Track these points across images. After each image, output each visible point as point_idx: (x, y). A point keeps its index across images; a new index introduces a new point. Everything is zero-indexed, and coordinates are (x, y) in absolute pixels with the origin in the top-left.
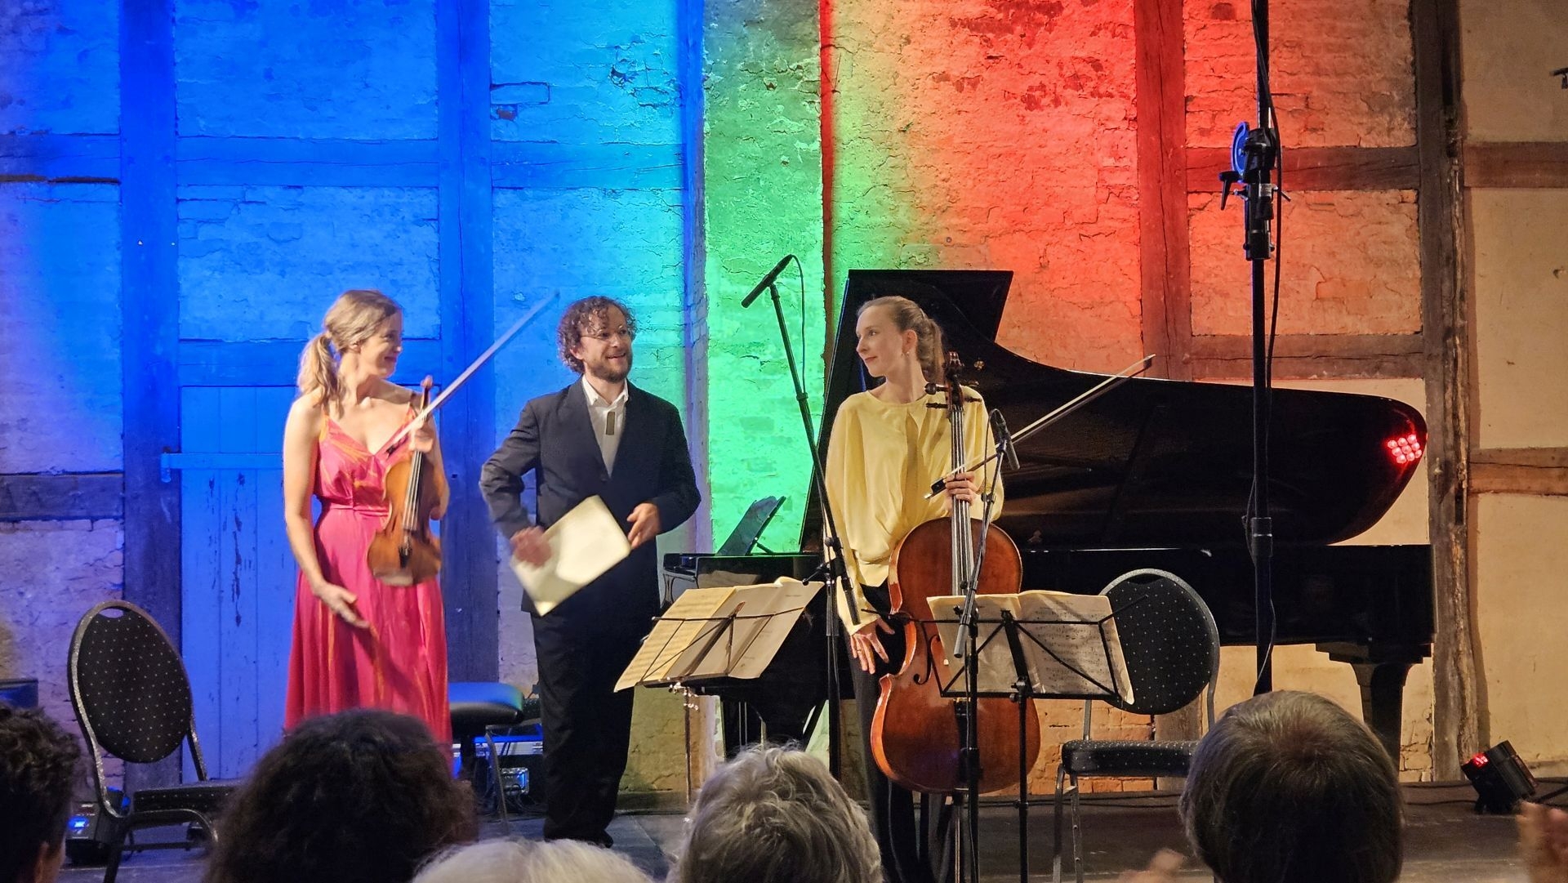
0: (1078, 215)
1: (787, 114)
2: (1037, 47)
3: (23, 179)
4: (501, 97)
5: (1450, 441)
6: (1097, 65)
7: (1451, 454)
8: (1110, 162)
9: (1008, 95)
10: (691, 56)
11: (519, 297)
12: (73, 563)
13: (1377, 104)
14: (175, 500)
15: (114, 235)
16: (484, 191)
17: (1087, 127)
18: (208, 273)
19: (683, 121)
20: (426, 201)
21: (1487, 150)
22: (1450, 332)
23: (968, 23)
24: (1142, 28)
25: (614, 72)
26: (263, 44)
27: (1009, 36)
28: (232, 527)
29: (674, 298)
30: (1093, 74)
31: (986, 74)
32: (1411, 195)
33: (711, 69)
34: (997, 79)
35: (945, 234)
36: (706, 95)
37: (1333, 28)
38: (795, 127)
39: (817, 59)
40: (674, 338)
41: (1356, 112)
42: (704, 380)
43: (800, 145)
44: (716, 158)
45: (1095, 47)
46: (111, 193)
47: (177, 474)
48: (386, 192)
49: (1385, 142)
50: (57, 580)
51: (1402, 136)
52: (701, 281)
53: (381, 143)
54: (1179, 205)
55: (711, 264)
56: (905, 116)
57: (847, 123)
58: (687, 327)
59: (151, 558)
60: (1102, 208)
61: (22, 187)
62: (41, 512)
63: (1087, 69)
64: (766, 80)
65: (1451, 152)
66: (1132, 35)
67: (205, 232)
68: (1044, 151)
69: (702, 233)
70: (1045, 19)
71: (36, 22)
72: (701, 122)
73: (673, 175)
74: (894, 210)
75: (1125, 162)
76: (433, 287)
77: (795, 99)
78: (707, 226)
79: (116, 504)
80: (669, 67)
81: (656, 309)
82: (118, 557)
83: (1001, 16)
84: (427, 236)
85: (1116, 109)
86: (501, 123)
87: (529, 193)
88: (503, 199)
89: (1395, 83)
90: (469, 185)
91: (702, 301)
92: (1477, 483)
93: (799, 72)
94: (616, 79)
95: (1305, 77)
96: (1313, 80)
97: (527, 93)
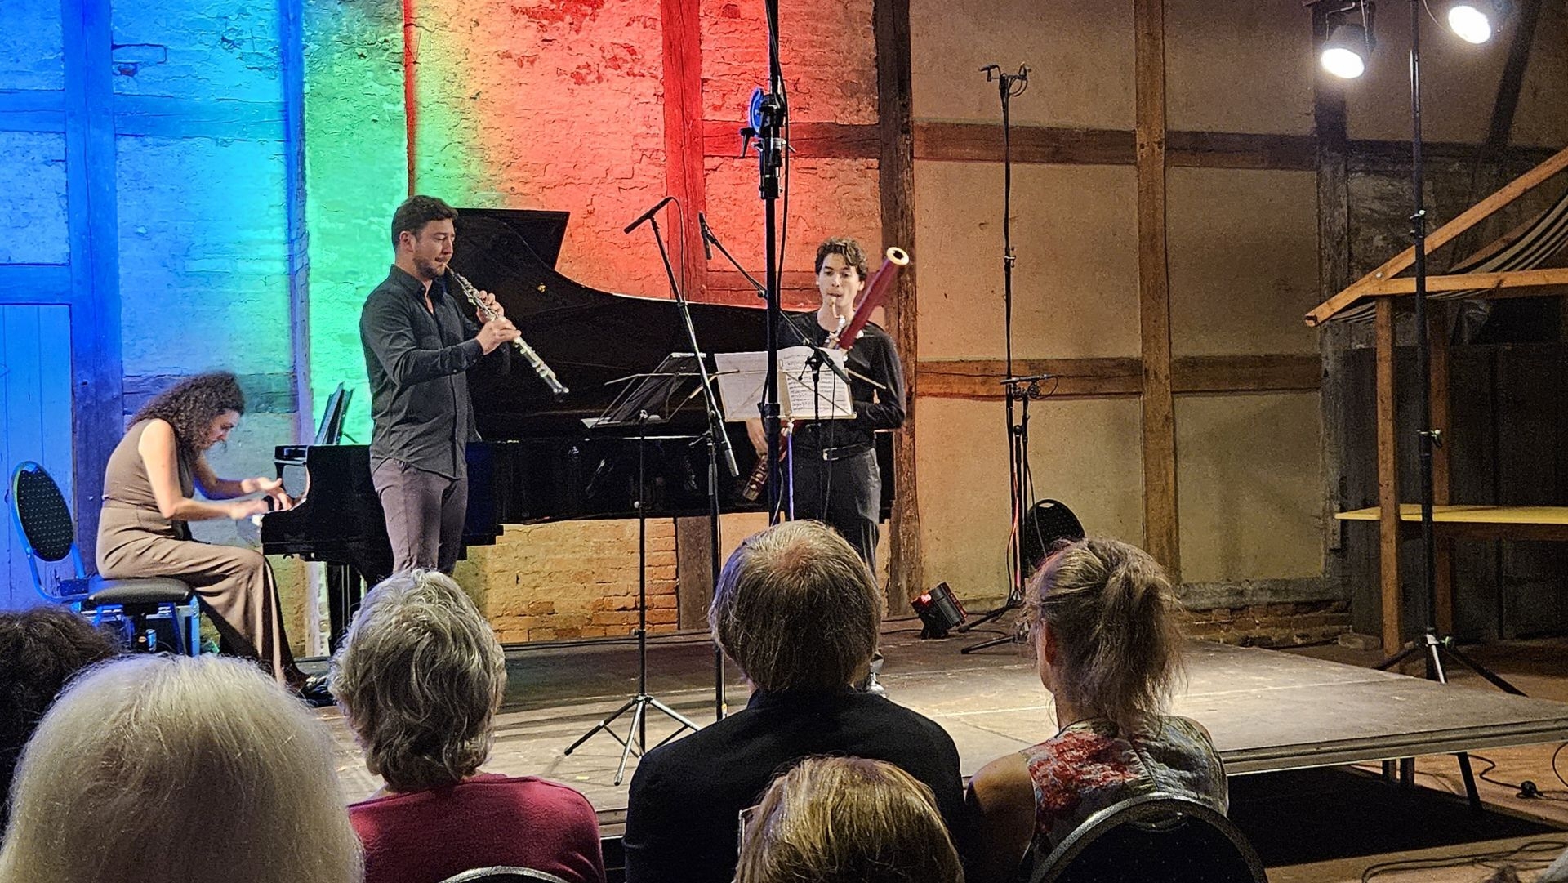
0: (617, 173)
1: (376, 80)
2: (582, 34)
4: (124, 57)
6: (632, 52)
8: (644, 130)
9: (559, 72)
10: (292, 27)
11: (141, 230)
13: (849, 90)
16: (107, 138)
17: (625, 100)
19: (286, 85)
20: (55, 145)
21: (932, 128)
23: (526, 12)
24: (668, 21)
25: (224, 39)
27: (560, 24)
29: (279, 233)
30: (629, 57)
31: (542, 54)
32: (875, 162)
33: (309, 39)
34: (551, 59)
35: (509, 185)
36: (306, 61)
37: (815, 29)
38: (384, 91)
39: (402, 35)
40: (280, 267)
41: (831, 96)
42: (306, 302)
43: (387, 106)
44: (315, 115)
45: (631, 36)
48: (17, 135)
49: (855, 120)
51: (865, 115)
52: (303, 219)
53: (11, 92)
54: (698, 166)
55: (311, 204)
56: (474, 86)
57: (426, 91)
58: (291, 258)
60: (636, 166)
63: (623, 54)
64: (358, 51)
65: (906, 129)
66: (659, 26)
68: (589, 120)
69: (304, 179)
70: (589, 10)
72: (302, 84)
73: (278, 128)
74: (467, 164)
75: (655, 130)
76: (63, 219)
77: (382, 67)
78: (308, 172)
80: (272, 37)
81: (264, 242)
83: (554, 6)
84: (57, 174)
85: (648, 88)
86: (123, 78)
87: (149, 140)
88: (125, 144)
89: (863, 74)
90: (94, 132)
91: (304, 236)
92: (921, 388)
93: (386, 45)
94: (225, 44)
95: (795, 68)
96: (799, 69)
97: (147, 54)
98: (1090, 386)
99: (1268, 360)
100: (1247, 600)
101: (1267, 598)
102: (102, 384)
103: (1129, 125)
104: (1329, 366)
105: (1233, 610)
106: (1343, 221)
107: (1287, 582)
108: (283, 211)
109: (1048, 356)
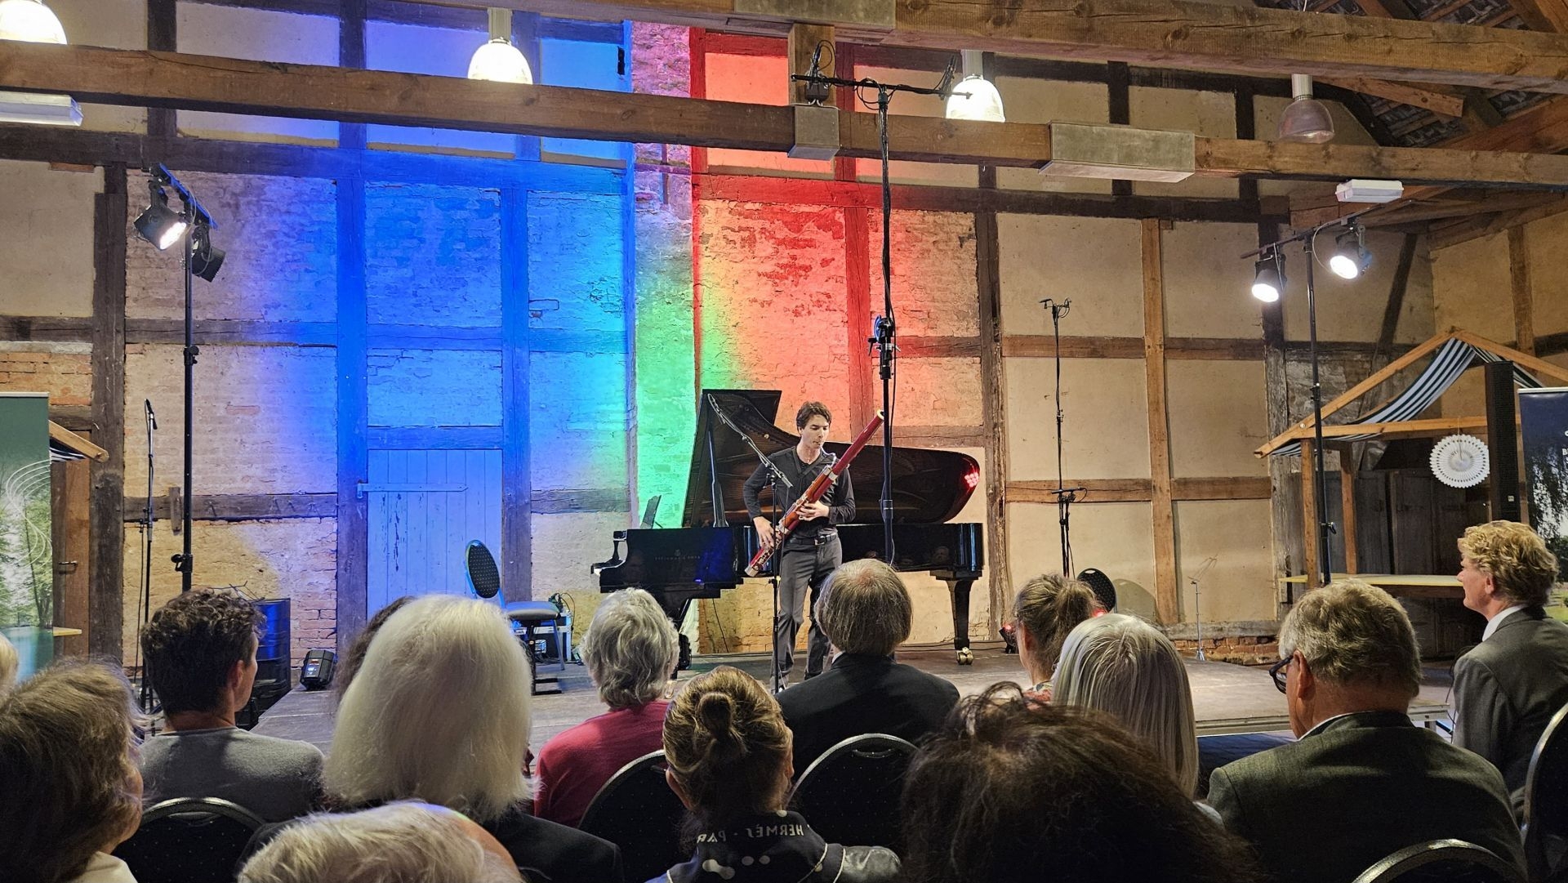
0: (819, 368)
1: (677, 317)
2: (799, 287)
3: (286, 345)
4: (534, 307)
5: (997, 477)
6: (829, 296)
7: (997, 483)
8: (836, 342)
9: (785, 310)
10: (630, 288)
11: (543, 406)
12: (311, 539)
13: (961, 316)
14: (365, 507)
15: (334, 374)
16: (525, 354)
17: (824, 325)
18: (383, 393)
19: (626, 320)
20: (496, 358)
21: (1013, 339)
22: (996, 425)
23: (766, 275)
24: (850, 279)
25: (591, 296)
26: (412, 279)
27: (786, 281)
28: (394, 521)
29: (621, 407)
30: (827, 300)
31: (775, 299)
32: (978, 360)
33: (639, 294)
34: (781, 302)
35: (755, 377)
36: (637, 306)
37: (941, 280)
38: (681, 323)
39: (692, 290)
40: (621, 426)
41: (951, 320)
42: (635, 447)
43: (683, 332)
44: (645, 338)
45: (828, 287)
46: (333, 352)
47: (366, 493)
48: (475, 353)
49: (966, 334)
50: (302, 549)
51: (973, 332)
52: (633, 398)
53: (472, 328)
54: (868, 363)
55: (639, 389)
56: (735, 319)
57: (707, 322)
58: (627, 421)
59: (352, 536)
60: (832, 364)
61: (286, 349)
62: (294, 514)
63: (824, 298)
64: (667, 300)
65: (998, 339)
66: (845, 282)
67: (381, 372)
68: (803, 337)
69: (635, 374)
70: (803, 273)
71: (294, 266)
72: (634, 320)
73: (621, 346)
74: (731, 365)
75: (842, 342)
76: (500, 400)
77: (681, 309)
78: (637, 371)
79: (333, 509)
80: (618, 293)
81: (613, 412)
82: (334, 536)
83: (782, 271)
84: (497, 375)
85: (838, 317)
86: (534, 320)
87: (548, 354)
88: (535, 357)
89: (970, 306)
90: (518, 350)
91: (635, 408)
92: (1009, 498)
93: (683, 297)
94: (592, 299)
95: (928, 303)
96: (931, 304)
97: (548, 305)
98: (1117, 496)
99: (1235, 480)
100: (1223, 634)
101: (1238, 633)
102: (519, 495)
103: (1141, 334)
104: (1276, 484)
105: (1215, 641)
106: (1284, 392)
107: (1252, 623)
108: (624, 394)
109: (1091, 478)
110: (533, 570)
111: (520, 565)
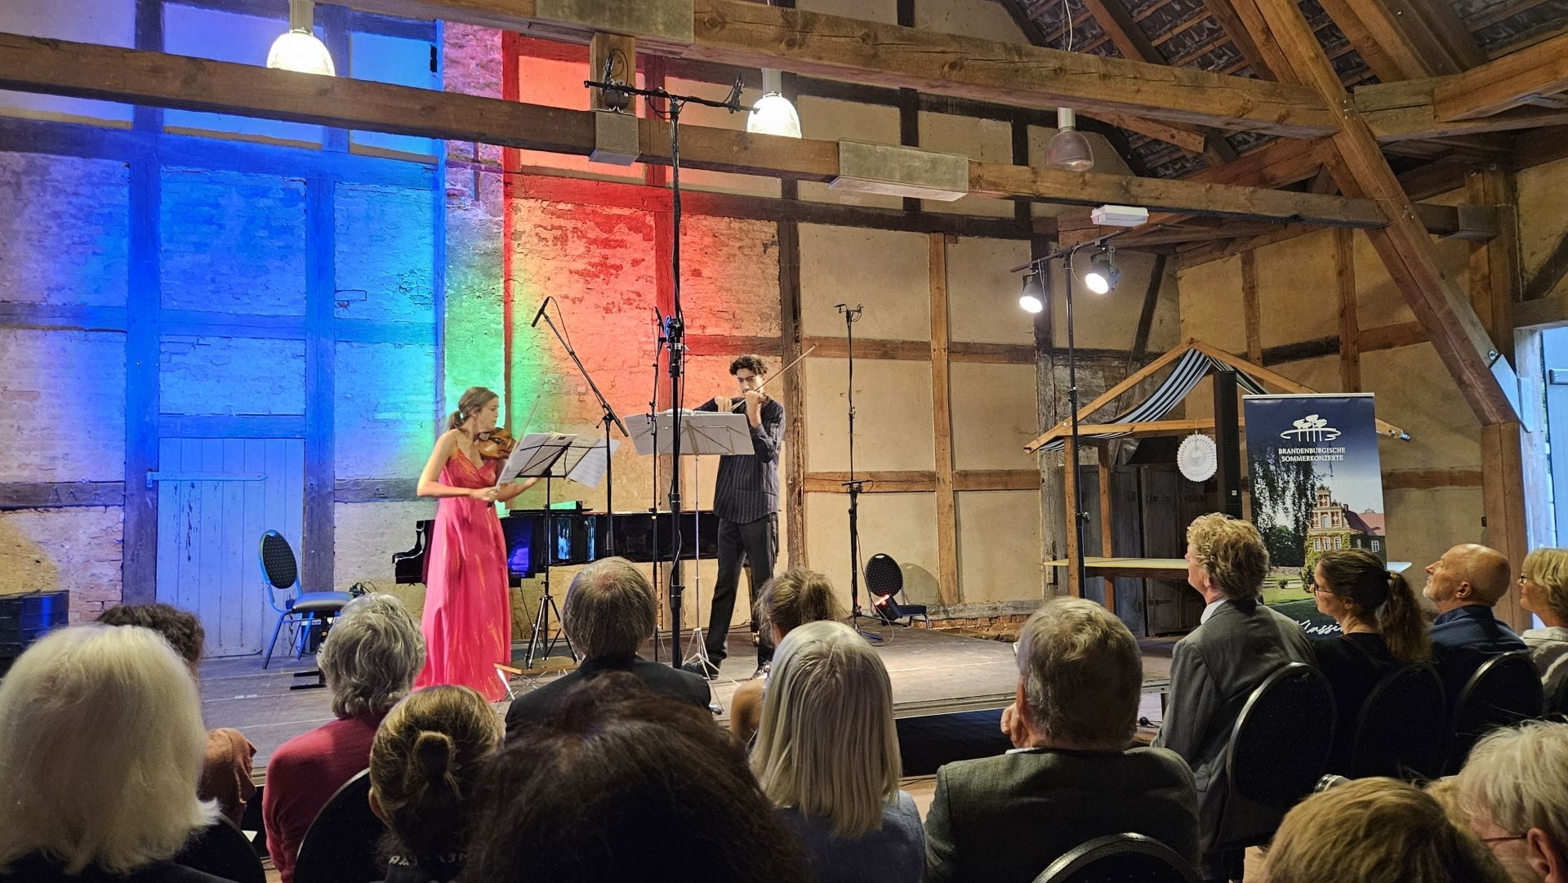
0: (629, 363)
1: (487, 310)
2: (610, 285)
3: (70, 329)
4: (339, 296)
5: (796, 469)
6: (639, 295)
7: (796, 474)
8: (644, 339)
9: (597, 306)
10: (440, 281)
11: (349, 396)
12: (94, 530)
13: (764, 317)
14: (155, 496)
15: (123, 359)
16: (330, 343)
17: (634, 323)
18: (177, 380)
19: (436, 312)
20: (299, 347)
21: (812, 340)
22: (795, 420)
23: (577, 272)
24: (659, 279)
25: (400, 287)
26: (211, 264)
27: (597, 279)
28: (187, 510)
29: (431, 398)
30: (637, 298)
31: (586, 296)
32: (779, 359)
33: (449, 287)
34: (591, 299)
35: (566, 371)
36: (447, 299)
37: (745, 283)
38: (492, 317)
39: (502, 285)
40: (431, 417)
41: (755, 321)
43: (493, 325)
44: (452, 330)
45: (638, 286)
46: (122, 338)
47: (156, 482)
48: (277, 341)
49: (769, 335)
50: (84, 539)
51: (776, 332)
52: (443, 390)
53: (275, 316)
55: (448, 381)
57: (517, 317)
58: (436, 411)
59: (140, 525)
60: (641, 360)
61: (70, 333)
62: (76, 503)
63: (633, 296)
64: (477, 294)
65: (797, 340)
66: (655, 281)
67: (175, 359)
68: (614, 333)
69: (444, 367)
70: (614, 272)
71: (80, 249)
72: (444, 312)
73: (431, 338)
74: (542, 358)
75: (652, 339)
76: (302, 389)
77: (491, 303)
78: (446, 363)
79: (120, 498)
80: (429, 286)
81: (424, 402)
82: (121, 526)
83: (594, 270)
84: (300, 364)
85: (648, 315)
86: (341, 309)
87: (355, 344)
88: (340, 347)
89: (772, 308)
90: (324, 340)
91: (443, 399)
92: (807, 488)
93: (493, 291)
94: (402, 291)
95: (733, 305)
96: (736, 305)
97: (356, 296)
98: (905, 486)
99: (1010, 473)
100: (998, 613)
101: (1011, 612)
102: (322, 484)
103: (928, 338)
104: (1045, 476)
105: (990, 619)
106: (1052, 393)
107: (1023, 603)
108: (433, 385)
109: (881, 470)
110: (335, 560)
111: (322, 554)
